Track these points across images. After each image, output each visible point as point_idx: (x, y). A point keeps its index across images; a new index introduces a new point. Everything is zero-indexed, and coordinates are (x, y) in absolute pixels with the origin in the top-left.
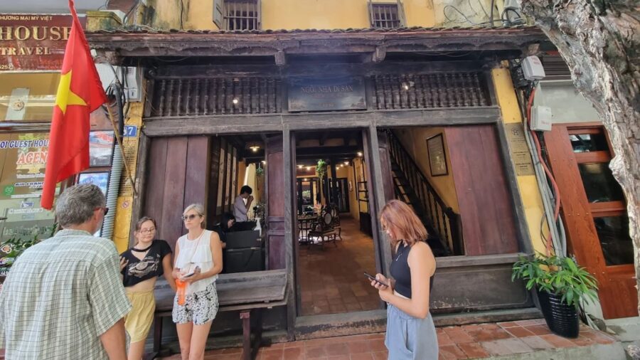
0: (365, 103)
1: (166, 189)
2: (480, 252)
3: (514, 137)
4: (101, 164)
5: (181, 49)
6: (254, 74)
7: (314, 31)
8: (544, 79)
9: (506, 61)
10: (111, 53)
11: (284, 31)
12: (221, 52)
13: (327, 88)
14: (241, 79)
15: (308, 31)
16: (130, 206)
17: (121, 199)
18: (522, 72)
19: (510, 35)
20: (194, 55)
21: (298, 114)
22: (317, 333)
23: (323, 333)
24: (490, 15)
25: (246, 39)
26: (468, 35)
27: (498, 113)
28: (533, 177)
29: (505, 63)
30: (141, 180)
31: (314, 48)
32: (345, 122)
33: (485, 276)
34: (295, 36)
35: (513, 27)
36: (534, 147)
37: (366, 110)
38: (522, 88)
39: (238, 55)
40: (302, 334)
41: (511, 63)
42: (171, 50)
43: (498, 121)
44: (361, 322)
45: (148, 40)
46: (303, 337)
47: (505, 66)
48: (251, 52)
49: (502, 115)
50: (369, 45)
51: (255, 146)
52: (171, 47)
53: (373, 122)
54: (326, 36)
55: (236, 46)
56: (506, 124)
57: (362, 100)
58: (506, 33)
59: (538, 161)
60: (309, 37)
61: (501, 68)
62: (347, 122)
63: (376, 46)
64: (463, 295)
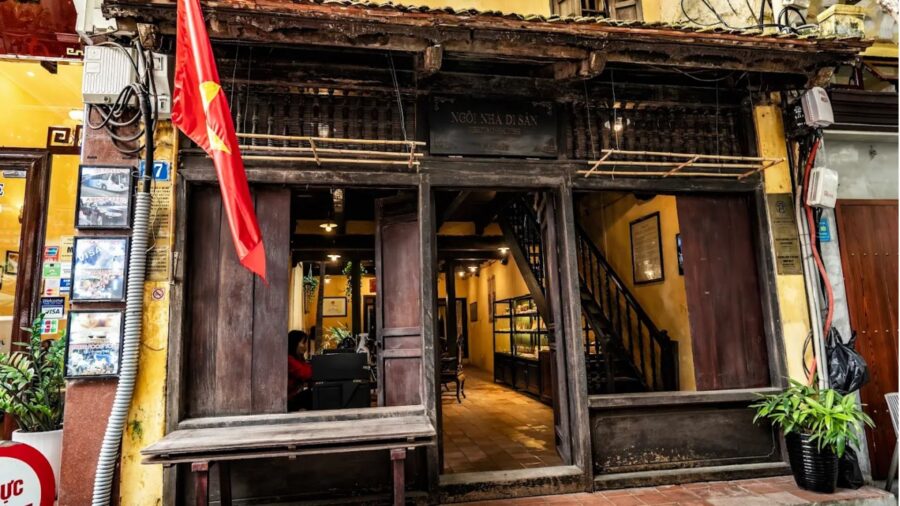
0: (556, 147)
1: (222, 273)
2: (715, 385)
3: (778, 215)
4: (111, 225)
5: (270, 29)
6: (371, 85)
7: (499, 14)
8: (831, 127)
9: (778, 94)
10: (148, 25)
11: (450, 11)
12: (334, 40)
13: (495, 118)
14: (346, 91)
15: (489, 14)
16: (167, 296)
17: (150, 286)
18: (802, 113)
19: (796, 50)
20: (288, 40)
21: (445, 158)
22: (473, 494)
23: (481, 494)
24: (758, 15)
25: (383, 20)
26: (734, 42)
27: (759, 178)
28: (801, 277)
29: (775, 96)
30: (182, 257)
31: (490, 45)
32: (521, 177)
33: (719, 419)
34: (466, 21)
35: (801, 37)
36: (807, 232)
37: (556, 158)
38: (798, 139)
39: (363, 46)
40: (451, 495)
41: (784, 97)
42: (251, 28)
43: (758, 188)
44: (539, 479)
45: (215, 8)
46: (452, 498)
47: (776, 102)
48: (385, 43)
49: (764, 180)
50: (582, 47)
51: (328, 223)
52: (254, 24)
53: (567, 180)
54: (515, 25)
55: (364, 30)
56: (770, 195)
57: (551, 142)
58: (791, 46)
59: (810, 252)
60: (488, 24)
61: (769, 104)
62: (525, 177)
63: (589, 50)
64: (685, 445)
